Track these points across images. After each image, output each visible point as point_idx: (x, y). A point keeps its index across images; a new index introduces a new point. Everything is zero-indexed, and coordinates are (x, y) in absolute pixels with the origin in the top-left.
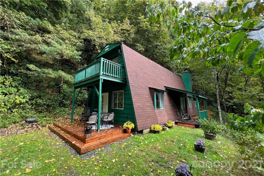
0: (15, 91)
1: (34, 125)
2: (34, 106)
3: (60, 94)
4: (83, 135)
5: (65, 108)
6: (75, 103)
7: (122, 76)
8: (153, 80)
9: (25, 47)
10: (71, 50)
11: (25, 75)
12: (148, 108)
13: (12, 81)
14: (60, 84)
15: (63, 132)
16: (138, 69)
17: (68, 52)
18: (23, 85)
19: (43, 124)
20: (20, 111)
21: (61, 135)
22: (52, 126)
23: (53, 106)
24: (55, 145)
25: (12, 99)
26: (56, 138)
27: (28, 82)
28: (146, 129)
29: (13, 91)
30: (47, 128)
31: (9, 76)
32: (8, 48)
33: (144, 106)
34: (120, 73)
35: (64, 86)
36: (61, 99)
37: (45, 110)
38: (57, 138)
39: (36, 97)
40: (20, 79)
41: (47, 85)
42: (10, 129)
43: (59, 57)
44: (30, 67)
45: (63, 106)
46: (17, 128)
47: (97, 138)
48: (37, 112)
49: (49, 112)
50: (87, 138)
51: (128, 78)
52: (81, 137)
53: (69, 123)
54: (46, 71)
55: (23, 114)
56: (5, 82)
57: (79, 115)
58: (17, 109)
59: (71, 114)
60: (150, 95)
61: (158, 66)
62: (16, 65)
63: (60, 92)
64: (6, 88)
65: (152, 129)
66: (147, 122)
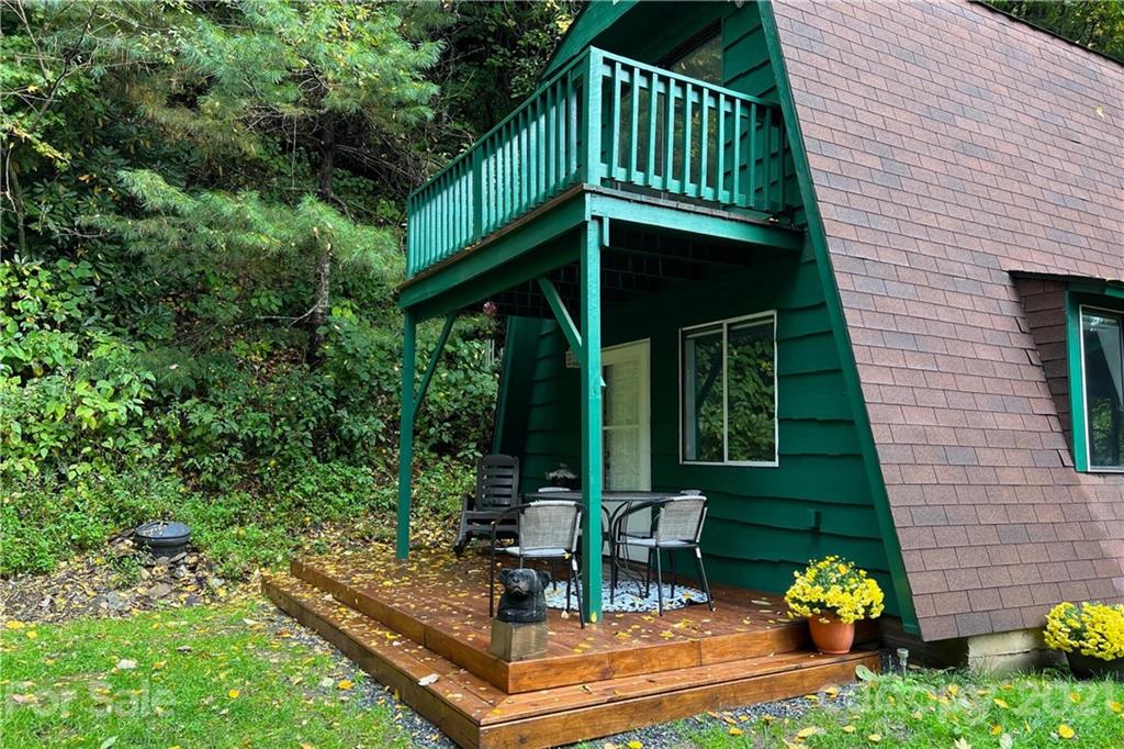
0: (69, 351)
1: (183, 567)
2: (176, 448)
3: (318, 371)
4: (488, 639)
5: (350, 464)
6: (416, 433)
7: (758, 191)
8: (1051, 209)
9: (100, 60)
10: (367, 38)
11: (111, 247)
12: (1012, 455)
13: (50, 292)
14: (314, 302)
15: (354, 614)
16: (903, 116)
17: (350, 53)
18: (108, 317)
19: (230, 564)
20: (102, 478)
21: (342, 632)
22: (282, 577)
23: (278, 448)
24: (312, 686)
25: (58, 399)
26: (310, 647)
27: (134, 295)
28: (993, 634)
29: (61, 353)
30: (255, 589)
31: (31, 260)
32: (18, 76)
33: (974, 438)
34: (743, 168)
35: (336, 311)
36: (326, 402)
37: (236, 477)
38: (317, 648)
39: (178, 390)
40: (88, 274)
41: (236, 308)
42: (61, 581)
43: (296, 103)
44: (135, 189)
45: (339, 453)
46: (96, 578)
47: (585, 661)
48: (195, 488)
49: (261, 493)
50: (513, 655)
51: (814, 199)
52: (475, 648)
53: (389, 560)
54: (225, 209)
55: (122, 494)
56: (17, 298)
57: (446, 518)
58: (85, 467)
59: (393, 508)
60: (1025, 342)
61: (1095, 77)
62: (61, 188)
63: (315, 361)
64: (25, 334)
65: (1059, 637)
66: (1001, 578)
